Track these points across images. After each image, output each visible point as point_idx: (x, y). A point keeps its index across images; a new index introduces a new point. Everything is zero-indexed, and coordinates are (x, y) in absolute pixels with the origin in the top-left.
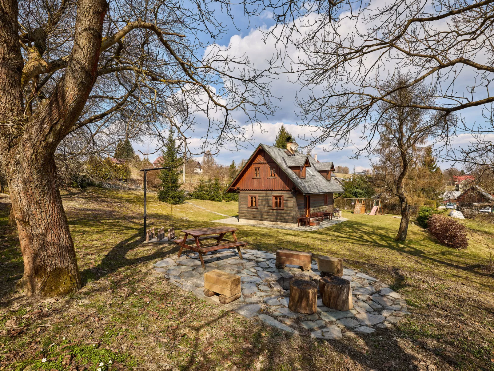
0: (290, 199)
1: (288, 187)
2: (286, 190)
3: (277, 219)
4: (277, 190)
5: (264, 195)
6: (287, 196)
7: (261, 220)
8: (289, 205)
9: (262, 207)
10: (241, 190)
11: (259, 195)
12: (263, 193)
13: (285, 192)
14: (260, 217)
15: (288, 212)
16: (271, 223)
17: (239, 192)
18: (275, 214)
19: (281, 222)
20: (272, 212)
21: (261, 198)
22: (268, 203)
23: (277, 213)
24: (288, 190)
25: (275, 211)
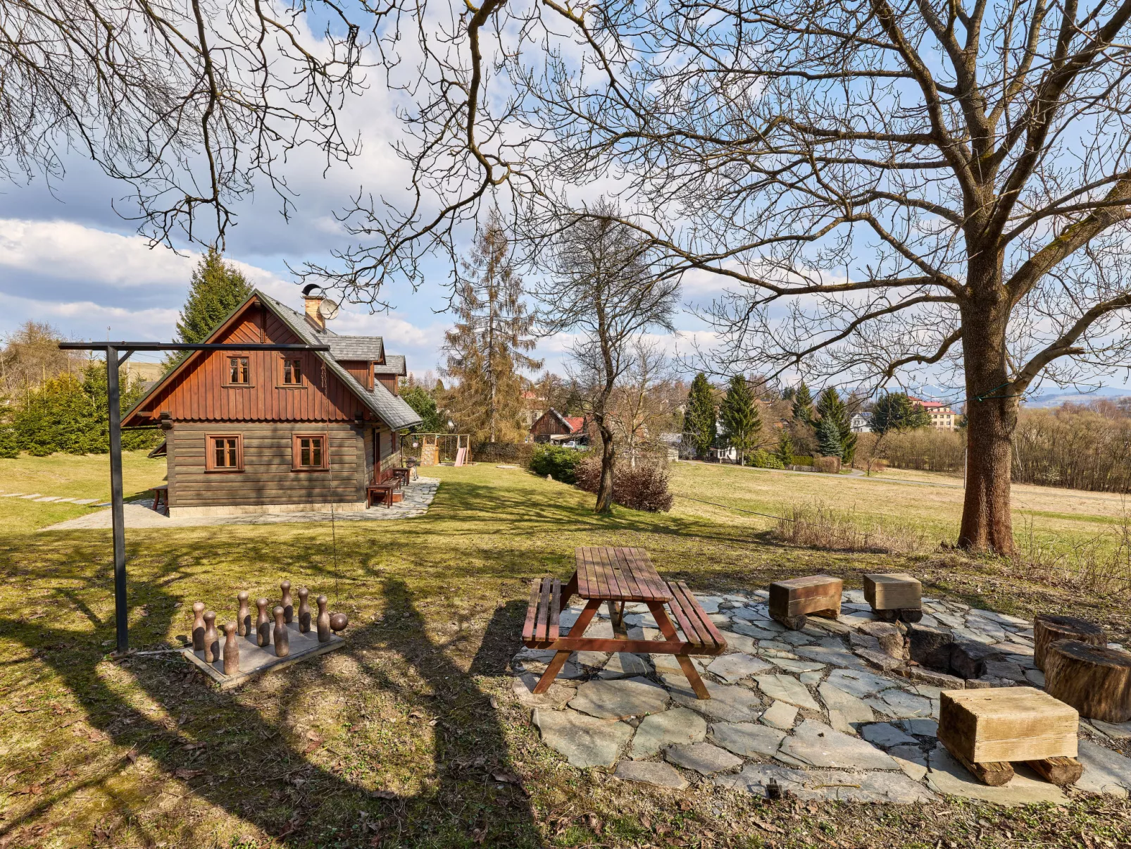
0: (348, 443)
1: (342, 411)
2: (337, 421)
3: (309, 495)
4: (309, 421)
5: (269, 433)
6: (342, 434)
7: (259, 502)
8: (347, 458)
9: (262, 469)
10: (178, 420)
11: (247, 433)
12: (264, 430)
13: (334, 425)
14: (253, 494)
15: (345, 474)
16: (292, 507)
17: (168, 428)
18: (306, 483)
19: (325, 501)
20: (298, 480)
21: (255, 442)
22: (282, 456)
23: (310, 480)
24: (343, 421)
25: (302, 475)
